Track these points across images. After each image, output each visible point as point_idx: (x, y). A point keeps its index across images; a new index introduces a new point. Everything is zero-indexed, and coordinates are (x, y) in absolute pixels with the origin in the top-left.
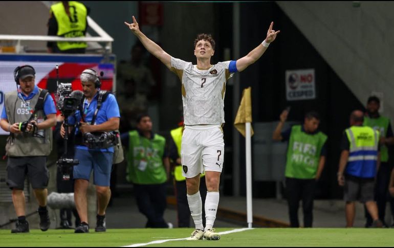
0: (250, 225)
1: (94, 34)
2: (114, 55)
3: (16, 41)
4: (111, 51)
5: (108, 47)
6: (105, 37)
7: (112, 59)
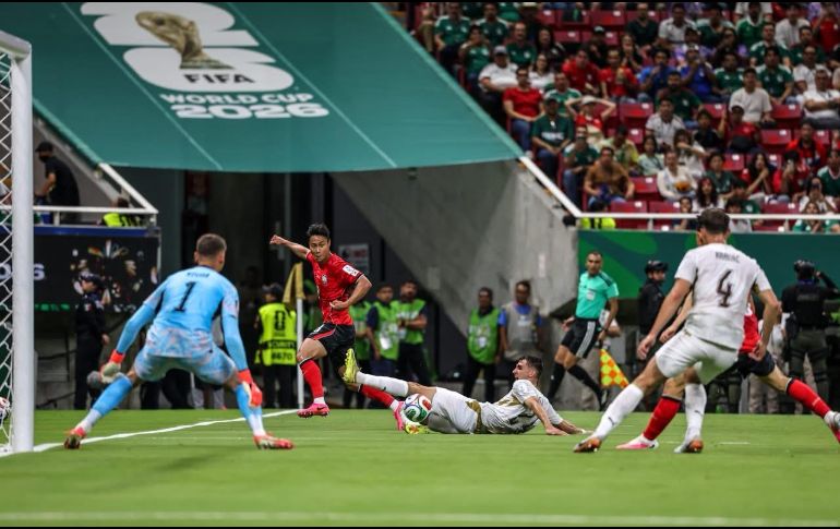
0: (301, 406)
1: (138, 205)
2: (158, 228)
3: (56, 212)
4: (155, 224)
5: (153, 220)
6: (149, 209)
7: (157, 232)
